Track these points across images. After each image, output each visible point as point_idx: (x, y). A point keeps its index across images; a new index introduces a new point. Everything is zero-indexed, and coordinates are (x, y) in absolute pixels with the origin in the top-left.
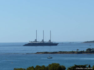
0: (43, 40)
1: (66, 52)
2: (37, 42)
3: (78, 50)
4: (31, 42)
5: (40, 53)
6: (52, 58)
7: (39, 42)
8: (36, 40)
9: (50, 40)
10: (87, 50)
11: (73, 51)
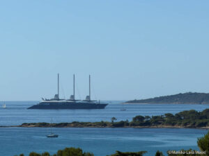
0: (73, 97)
1: (87, 123)
2: (58, 100)
3: (114, 118)
4: (46, 100)
5: (29, 124)
6: (57, 136)
7: (64, 101)
8: (57, 96)
9: (88, 97)
10: (135, 119)
11: (102, 122)
